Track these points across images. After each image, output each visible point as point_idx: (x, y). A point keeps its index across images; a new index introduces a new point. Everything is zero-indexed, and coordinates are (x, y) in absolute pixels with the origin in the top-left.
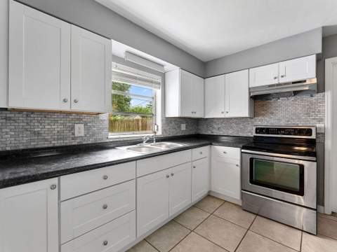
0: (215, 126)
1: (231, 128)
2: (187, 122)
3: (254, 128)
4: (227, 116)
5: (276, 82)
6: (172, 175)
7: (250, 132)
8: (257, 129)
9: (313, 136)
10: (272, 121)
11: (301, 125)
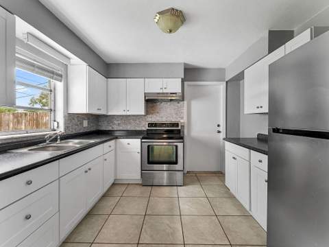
0: (116, 122)
1: (130, 123)
2: (89, 119)
3: (147, 123)
4: (128, 113)
5: (161, 91)
6: (90, 169)
7: (144, 126)
8: (149, 124)
9: (179, 128)
10: (158, 118)
11: (174, 120)
